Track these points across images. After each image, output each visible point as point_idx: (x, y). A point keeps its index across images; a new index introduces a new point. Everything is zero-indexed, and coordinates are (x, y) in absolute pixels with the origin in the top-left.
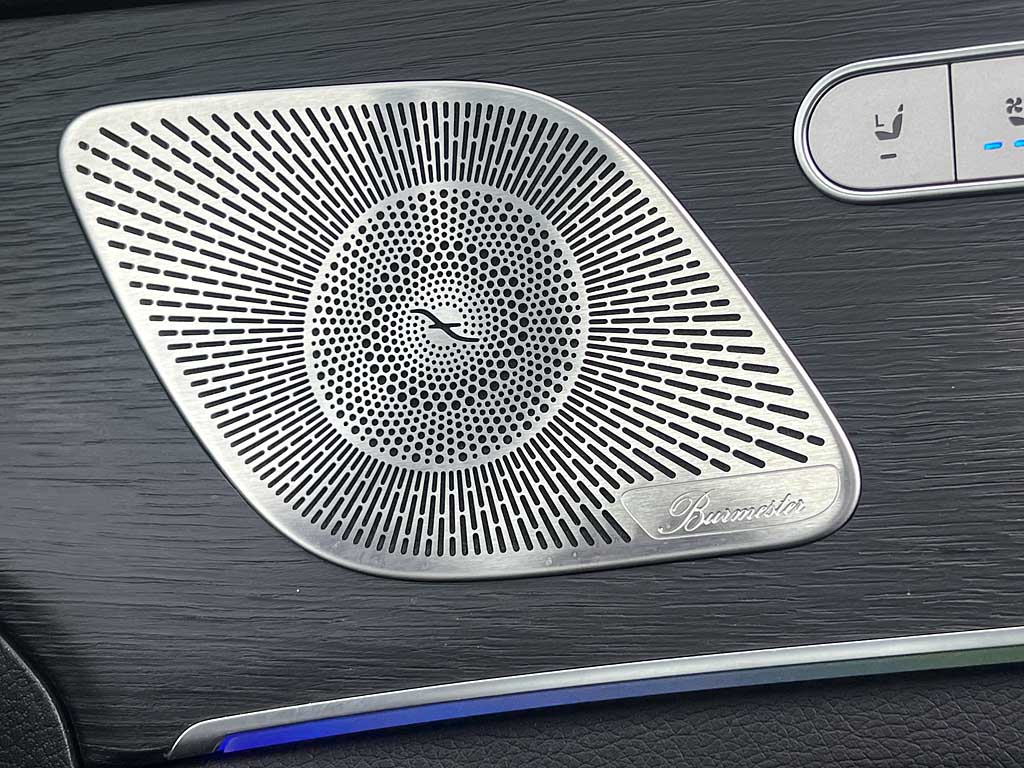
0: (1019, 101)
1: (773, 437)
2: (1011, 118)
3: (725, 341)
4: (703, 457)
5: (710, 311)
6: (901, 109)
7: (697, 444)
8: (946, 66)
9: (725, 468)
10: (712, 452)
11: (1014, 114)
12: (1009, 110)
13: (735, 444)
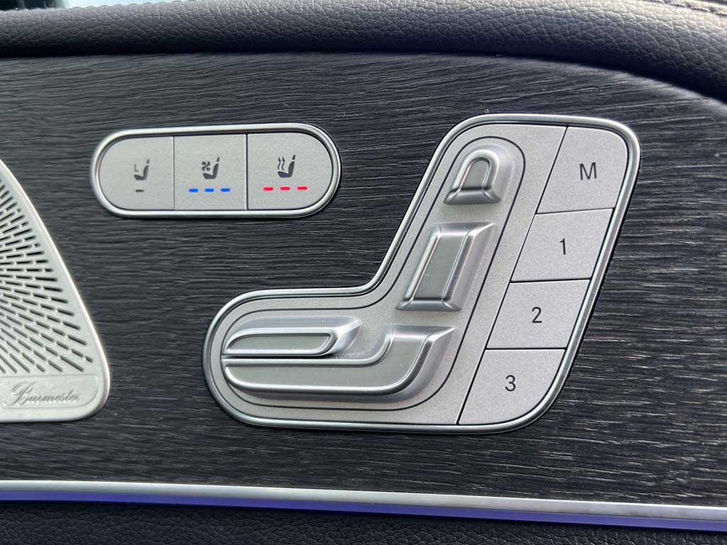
0: (209, 163)
1: (68, 354)
2: (204, 174)
3: (50, 294)
4: (32, 362)
5: (43, 274)
6: (148, 162)
7: (31, 355)
8: (172, 138)
9: (42, 370)
10: (37, 360)
11: (206, 172)
12: (203, 169)
13: (49, 356)
